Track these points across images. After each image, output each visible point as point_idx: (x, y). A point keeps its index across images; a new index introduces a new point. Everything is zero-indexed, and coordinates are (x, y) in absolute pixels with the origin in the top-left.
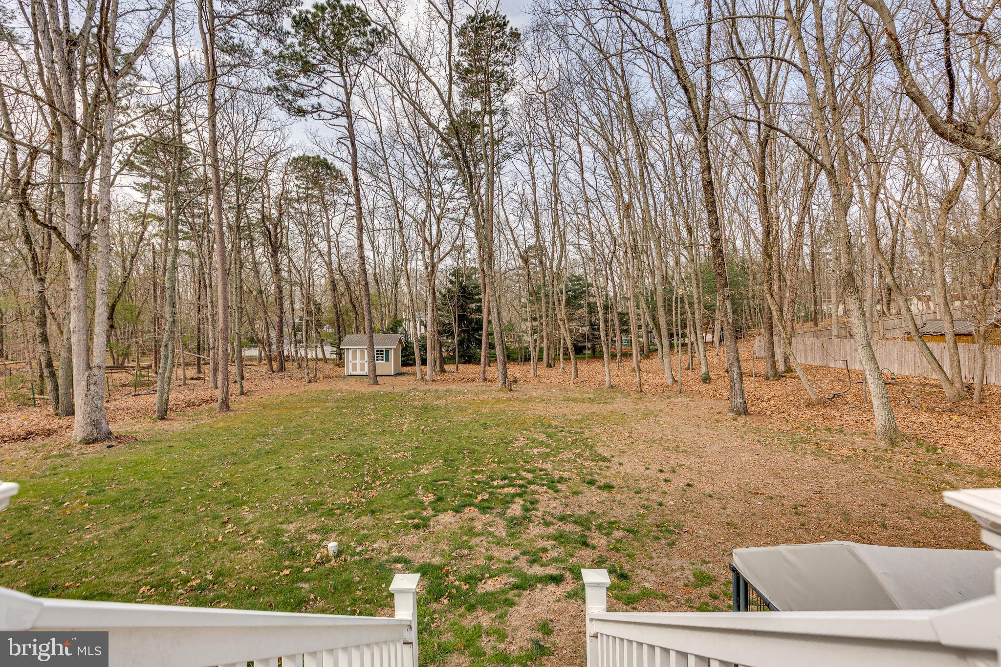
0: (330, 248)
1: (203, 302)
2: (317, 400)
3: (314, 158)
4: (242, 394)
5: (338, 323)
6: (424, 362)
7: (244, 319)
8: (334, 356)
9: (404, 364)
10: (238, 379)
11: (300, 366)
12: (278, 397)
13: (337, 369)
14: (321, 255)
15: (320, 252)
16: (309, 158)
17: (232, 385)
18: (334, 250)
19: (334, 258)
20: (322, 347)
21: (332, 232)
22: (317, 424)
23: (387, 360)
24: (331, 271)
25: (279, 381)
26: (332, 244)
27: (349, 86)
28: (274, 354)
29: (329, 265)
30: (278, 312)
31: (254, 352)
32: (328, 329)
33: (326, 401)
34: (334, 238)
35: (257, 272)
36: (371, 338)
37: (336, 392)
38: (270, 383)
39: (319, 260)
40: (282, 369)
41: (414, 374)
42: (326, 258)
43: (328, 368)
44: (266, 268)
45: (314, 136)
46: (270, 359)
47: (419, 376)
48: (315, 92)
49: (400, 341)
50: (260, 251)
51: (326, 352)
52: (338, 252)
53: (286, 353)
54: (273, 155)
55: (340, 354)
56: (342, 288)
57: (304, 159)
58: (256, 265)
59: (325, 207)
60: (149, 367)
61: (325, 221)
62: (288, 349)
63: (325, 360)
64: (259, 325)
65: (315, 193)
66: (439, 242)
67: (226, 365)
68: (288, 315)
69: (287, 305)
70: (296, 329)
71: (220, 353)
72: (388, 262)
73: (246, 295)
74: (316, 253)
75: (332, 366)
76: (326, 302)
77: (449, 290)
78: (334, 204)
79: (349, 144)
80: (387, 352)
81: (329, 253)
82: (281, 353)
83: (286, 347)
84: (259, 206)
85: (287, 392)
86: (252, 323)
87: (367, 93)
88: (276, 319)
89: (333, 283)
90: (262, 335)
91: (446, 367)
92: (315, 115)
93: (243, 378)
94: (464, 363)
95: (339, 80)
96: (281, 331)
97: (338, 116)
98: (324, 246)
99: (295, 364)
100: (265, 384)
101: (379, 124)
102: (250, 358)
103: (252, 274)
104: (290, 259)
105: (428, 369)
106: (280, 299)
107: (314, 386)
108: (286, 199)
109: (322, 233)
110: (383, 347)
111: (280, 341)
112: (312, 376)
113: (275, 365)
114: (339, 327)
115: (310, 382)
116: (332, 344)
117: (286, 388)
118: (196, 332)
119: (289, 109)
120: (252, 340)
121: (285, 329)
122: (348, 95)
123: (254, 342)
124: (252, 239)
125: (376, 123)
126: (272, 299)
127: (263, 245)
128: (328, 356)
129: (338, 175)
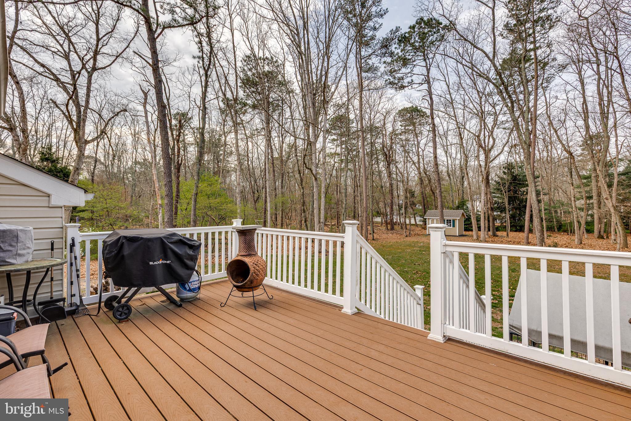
0: (419, 159)
1: (356, 193)
2: (410, 246)
3: (410, 108)
4: (373, 239)
5: (424, 203)
6: (479, 229)
7: (374, 201)
8: (421, 223)
9: (466, 230)
10: (372, 232)
11: (402, 228)
12: (390, 243)
13: (423, 231)
14: (414, 163)
15: (413, 161)
16: (407, 108)
17: (369, 235)
18: (421, 160)
19: (421, 165)
20: (415, 218)
21: (420, 150)
22: (408, 257)
23: (454, 226)
24: (420, 173)
25: (391, 235)
26: (420, 157)
27: (428, 66)
28: (389, 221)
29: (419, 169)
30: (390, 197)
31: (378, 219)
32: (419, 207)
33: (415, 246)
34: (421, 153)
35: (380, 176)
36: (442, 212)
37: (421, 243)
38: (386, 235)
39: (413, 166)
40: (392, 229)
41: (472, 236)
42: (417, 165)
43: (418, 230)
44: (385, 174)
45: (409, 98)
46: (387, 223)
47: (475, 237)
48: (409, 75)
49: (463, 214)
50: (381, 164)
51: (417, 221)
52: (423, 161)
53: (395, 221)
54: (388, 113)
55: (425, 221)
56: (426, 182)
57: (405, 110)
58: (380, 172)
59: (416, 135)
60: (335, 225)
61: (416, 142)
62: (396, 218)
63: (416, 225)
64: (381, 205)
65: (411, 128)
66: (492, 147)
67: (367, 226)
68: (396, 200)
69: (395, 193)
70: (400, 207)
71: (364, 219)
72: (457, 162)
73: (375, 189)
74: (412, 163)
75: (420, 228)
76: (417, 190)
77: (502, 179)
78: (421, 133)
79: (429, 99)
80: (454, 221)
81: (419, 162)
82: (392, 220)
83: (395, 217)
84: (381, 140)
85: (395, 241)
86: (378, 204)
87: (440, 65)
88: (389, 201)
89: (421, 180)
90: (383, 210)
91: (499, 233)
92: (410, 87)
93: (374, 232)
94: (516, 231)
95: (423, 64)
96: (392, 208)
97: (422, 84)
98: (415, 159)
99: (400, 227)
100: (384, 236)
101: (447, 81)
102: (377, 223)
103: (378, 178)
104: (397, 167)
105: (482, 234)
106: (391, 191)
107: (408, 239)
108: (395, 134)
109: (414, 151)
110: (451, 218)
111: (392, 214)
112: (408, 233)
113: (389, 227)
114: (424, 205)
115: (407, 236)
116: (421, 216)
117: (395, 239)
118: (353, 209)
119: (396, 88)
120: (378, 212)
121: (394, 207)
122: (428, 70)
123: (379, 214)
124: (378, 159)
125: (446, 81)
126: (388, 190)
127: (383, 161)
128: (418, 223)
129: (423, 115)
